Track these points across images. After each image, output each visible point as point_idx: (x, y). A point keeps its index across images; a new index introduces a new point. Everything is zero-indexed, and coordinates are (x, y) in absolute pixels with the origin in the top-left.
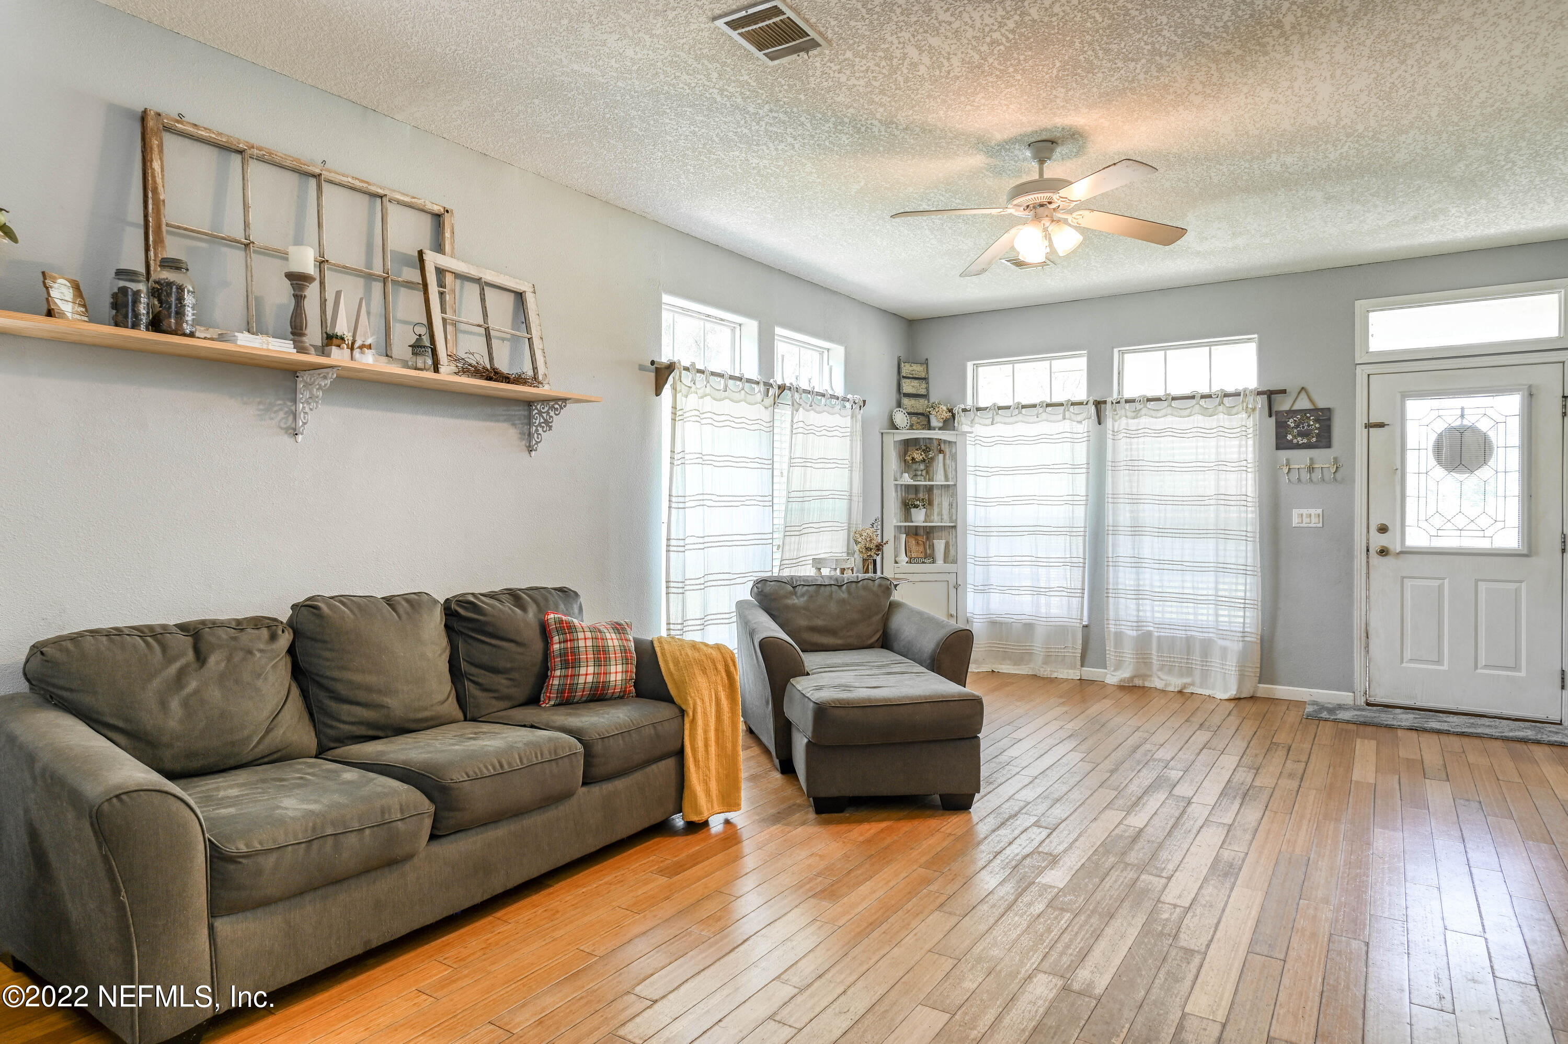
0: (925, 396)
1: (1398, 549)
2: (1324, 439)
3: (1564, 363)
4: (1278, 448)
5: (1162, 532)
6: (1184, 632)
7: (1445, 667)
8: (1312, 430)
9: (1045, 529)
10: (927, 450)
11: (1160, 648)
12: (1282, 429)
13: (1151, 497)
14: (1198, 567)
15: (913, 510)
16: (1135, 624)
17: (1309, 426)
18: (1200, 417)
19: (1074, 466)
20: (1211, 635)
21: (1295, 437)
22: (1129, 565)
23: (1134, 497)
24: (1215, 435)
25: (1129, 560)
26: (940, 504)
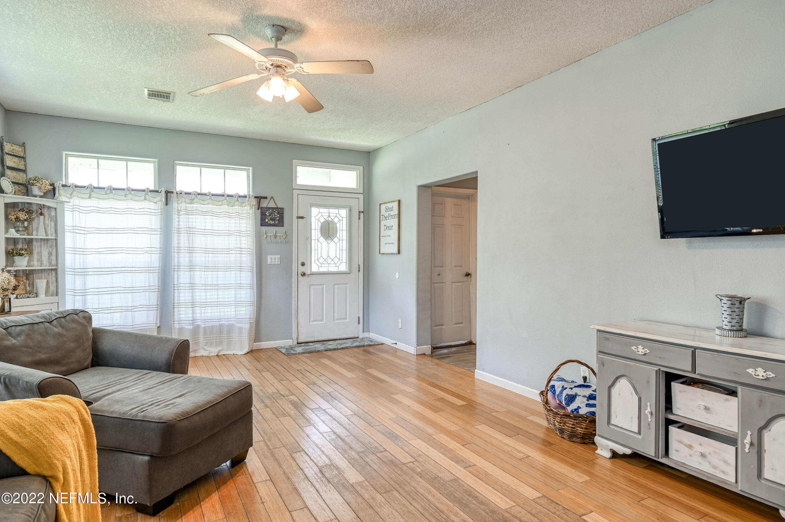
0: (24, 171)
1: (309, 273)
2: (280, 223)
3: (359, 198)
4: (261, 225)
5: (206, 268)
6: (218, 323)
7: (324, 322)
8: (276, 218)
9: (131, 269)
10: (30, 212)
11: (205, 333)
12: (263, 215)
13: (200, 249)
14: (227, 287)
15: (17, 258)
16: (191, 322)
17: (275, 215)
18: (227, 207)
19: (152, 230)
20: (232, 322)
21: (269, 220)
22: (188, 288)
23: (190, 249)
24: (234, 217)
25: (188, 285)
26: (40, 254)
